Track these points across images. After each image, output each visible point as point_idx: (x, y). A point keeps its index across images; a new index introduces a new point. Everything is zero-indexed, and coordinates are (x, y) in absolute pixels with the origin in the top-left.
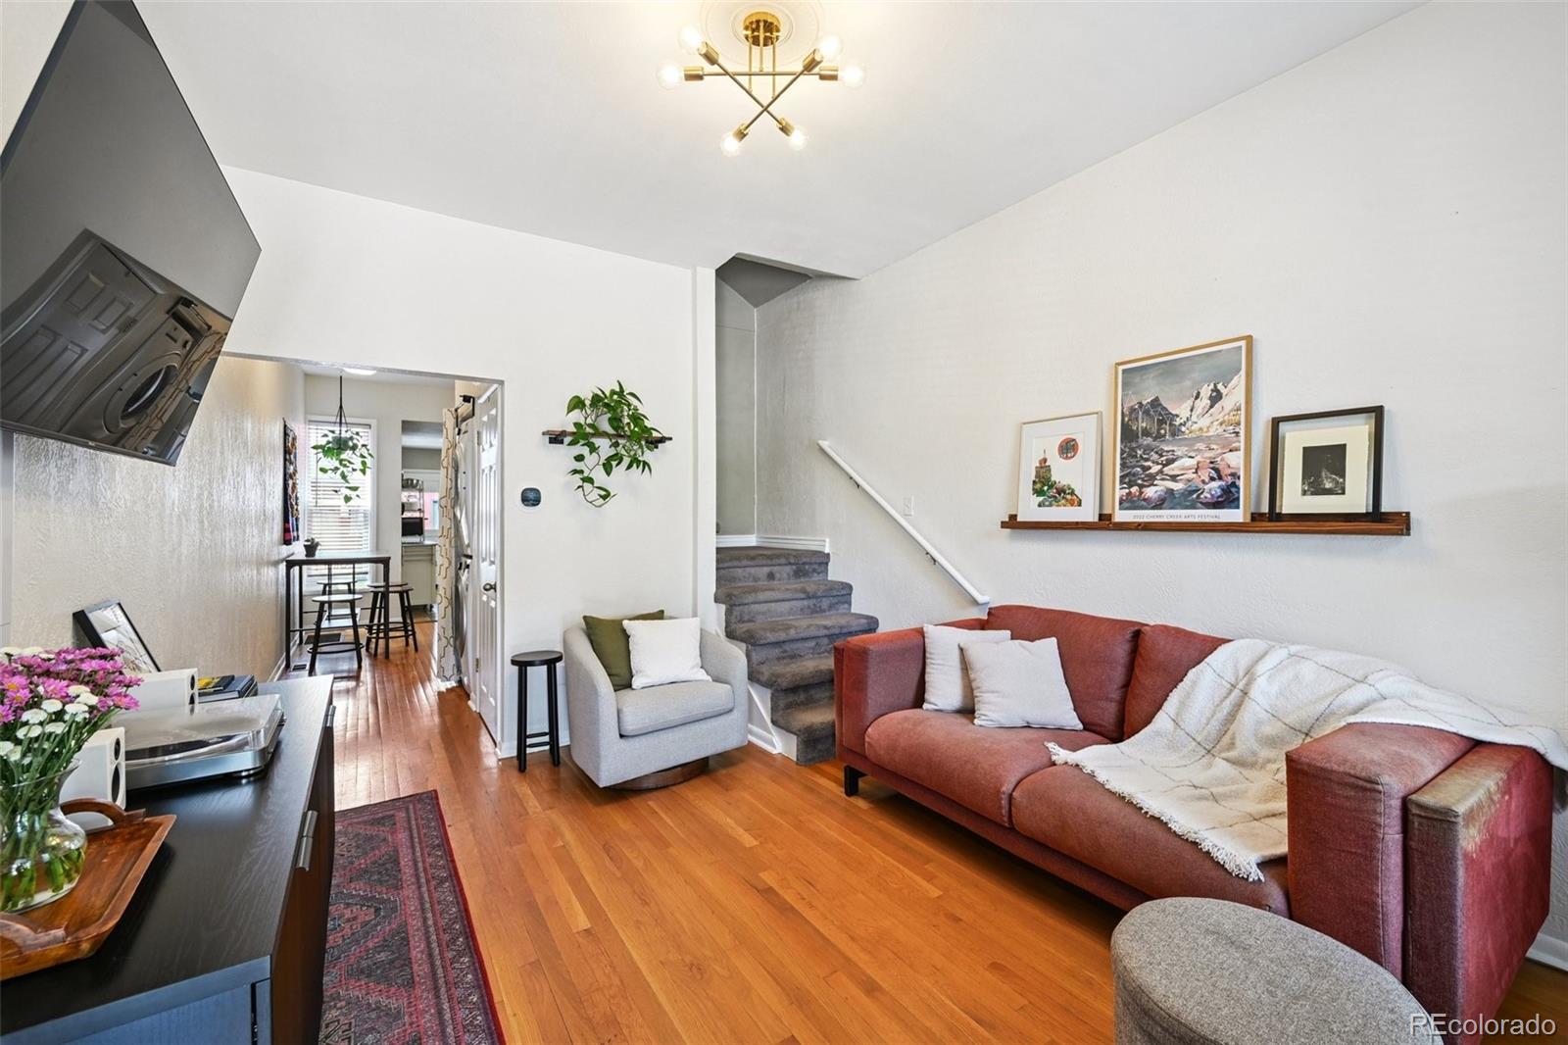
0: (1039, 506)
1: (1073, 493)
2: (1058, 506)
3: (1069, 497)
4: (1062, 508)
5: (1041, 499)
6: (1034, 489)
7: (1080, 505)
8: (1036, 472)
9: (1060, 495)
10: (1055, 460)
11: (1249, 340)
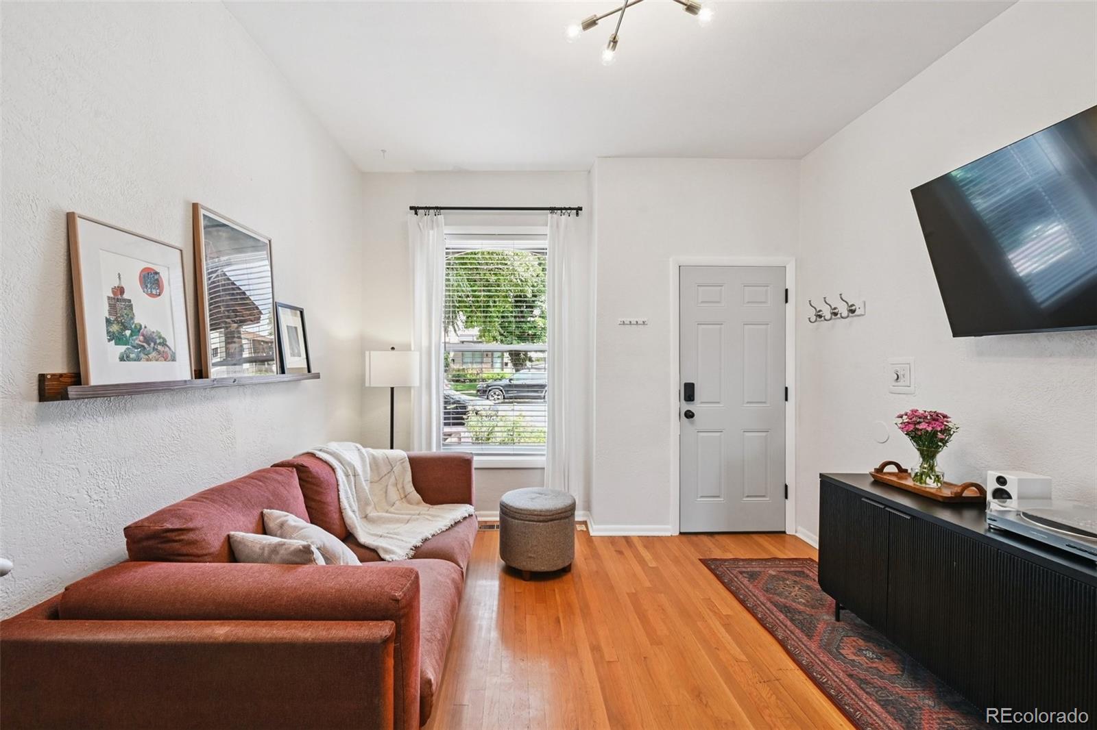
0: (122, 359)
1: (164, 344)
2: (148, 360)
3: (160, 348)
4: (154, 363)
5: (122, 348)
6: (108, 332)
7: (174, 360)
8: (110, 305)
9: (149, 345)
10: (134, 292)
11: (270, 241)
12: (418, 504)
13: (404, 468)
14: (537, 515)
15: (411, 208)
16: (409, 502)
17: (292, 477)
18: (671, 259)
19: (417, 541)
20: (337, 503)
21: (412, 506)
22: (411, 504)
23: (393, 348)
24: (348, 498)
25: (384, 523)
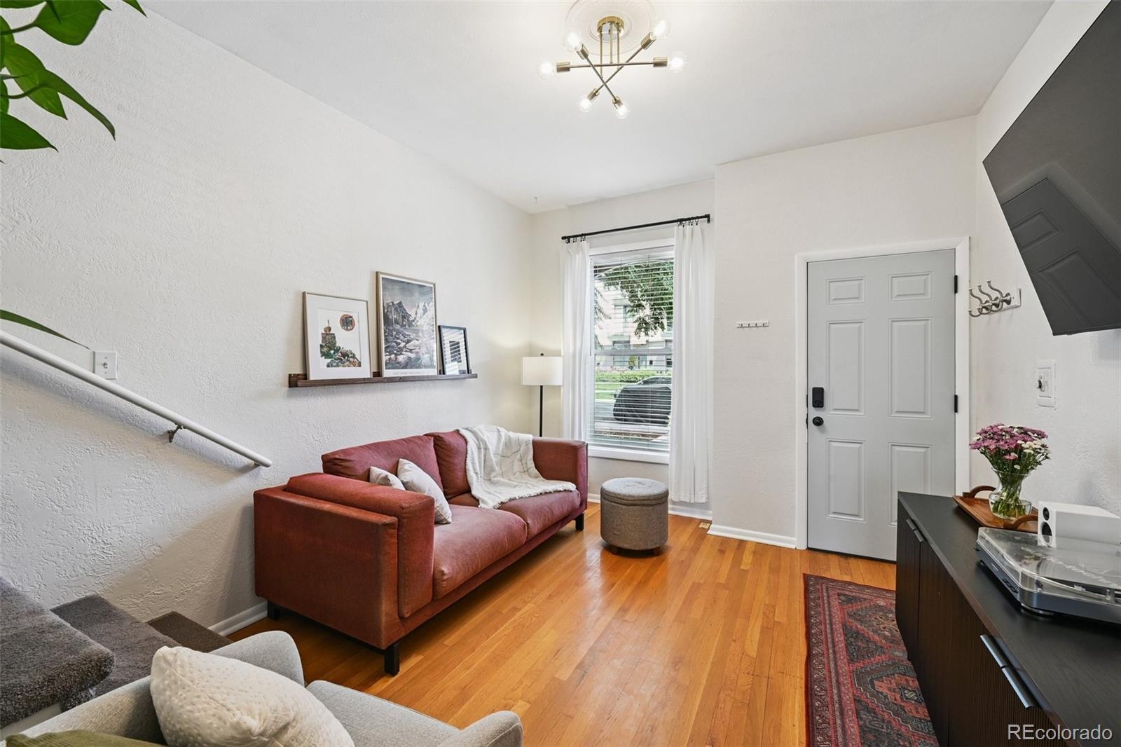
0: (328, 366)
1: (354, 357)
2: (343, 366)
3: (351, 359)
4: (348, 368)
5: (329, 360)
6: (321, 352)
7: (360, 366)
8: (323, 337)
9: (344, 358)
10: (337, 330)
11: (434, 285)
12: (536, 477)
13: (528, 448)
14: (620, 499)
15: (563, 238)
16: (529, 475)
17: (429, 442)
18: (796, 257)
19: (504, 499)
20: (463, 464)
21: (530, 479)
22: (531, 477)
23: (542, 355)
24: (473, 463)
25: (500, 485)
